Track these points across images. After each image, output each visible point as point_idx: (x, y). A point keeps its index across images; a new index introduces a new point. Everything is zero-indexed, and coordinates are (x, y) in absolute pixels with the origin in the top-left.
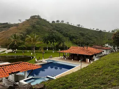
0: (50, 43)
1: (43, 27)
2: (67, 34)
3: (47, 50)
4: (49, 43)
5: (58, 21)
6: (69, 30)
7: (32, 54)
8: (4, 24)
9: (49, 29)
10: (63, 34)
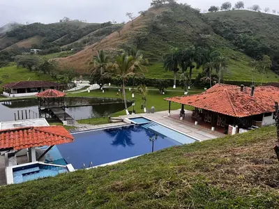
0: (181, 69)
1: (179, 26)
2: (245, 41)
3: (174, 87)
4: (178, 70)
5: (226, 6)
6: (258, 30)
7: (133, 96)
8: (103, 25)
9: (193, 32)
10: (234, 41)
